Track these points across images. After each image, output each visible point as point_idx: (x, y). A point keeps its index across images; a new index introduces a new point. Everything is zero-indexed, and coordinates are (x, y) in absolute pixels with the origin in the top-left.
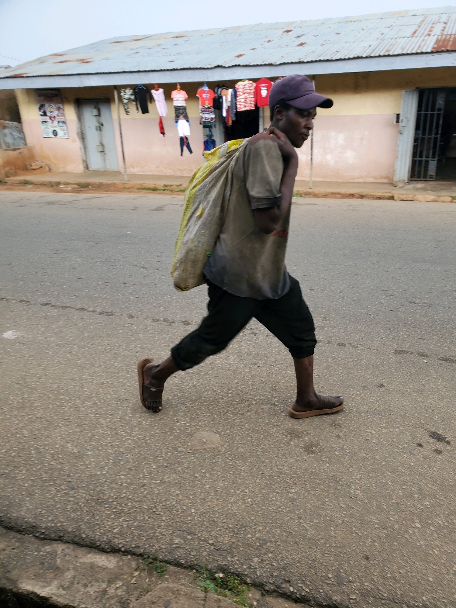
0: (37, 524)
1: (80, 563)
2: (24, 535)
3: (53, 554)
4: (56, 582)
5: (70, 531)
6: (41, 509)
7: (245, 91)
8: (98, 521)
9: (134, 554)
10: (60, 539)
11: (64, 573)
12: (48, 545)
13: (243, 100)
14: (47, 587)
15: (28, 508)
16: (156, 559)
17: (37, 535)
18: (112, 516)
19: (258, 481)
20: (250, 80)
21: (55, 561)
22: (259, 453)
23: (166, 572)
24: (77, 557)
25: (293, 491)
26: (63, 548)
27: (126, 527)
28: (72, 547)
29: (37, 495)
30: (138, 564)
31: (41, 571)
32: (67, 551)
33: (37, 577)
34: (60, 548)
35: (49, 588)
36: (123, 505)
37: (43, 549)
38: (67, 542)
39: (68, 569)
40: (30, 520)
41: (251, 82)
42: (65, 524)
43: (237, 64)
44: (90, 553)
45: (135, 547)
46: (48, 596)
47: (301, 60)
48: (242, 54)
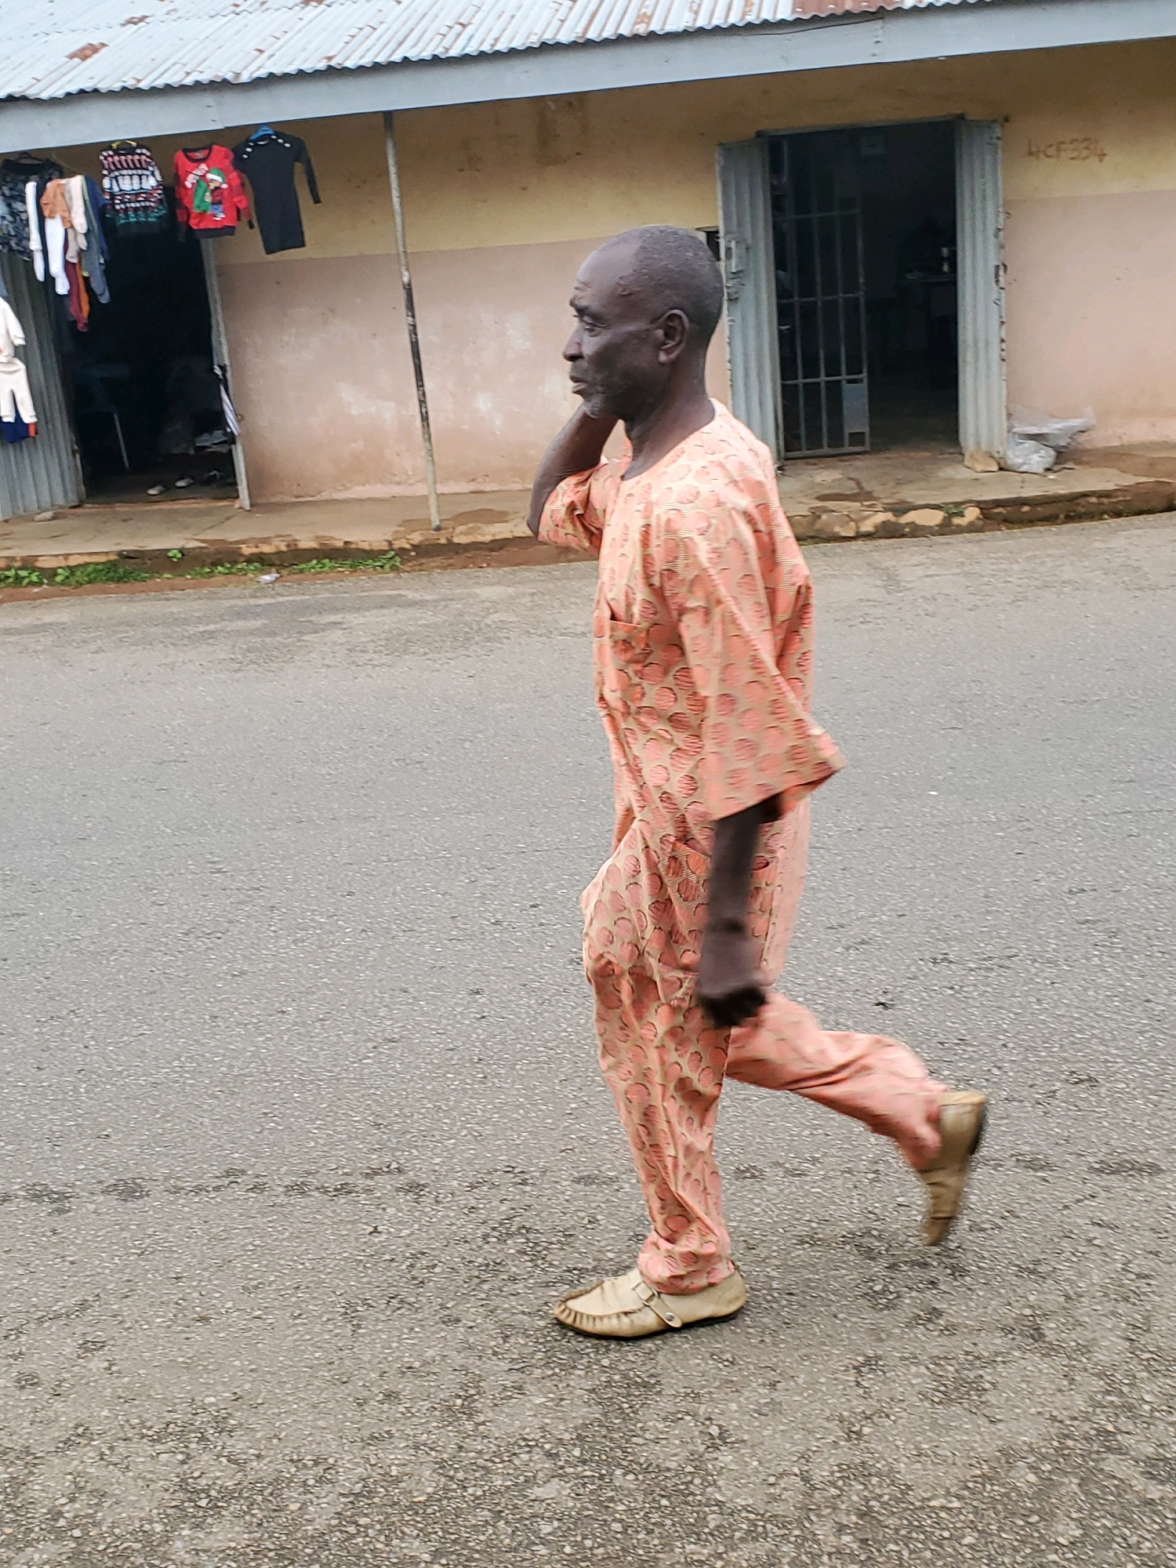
47: (333, 63)
48: (95, 42)
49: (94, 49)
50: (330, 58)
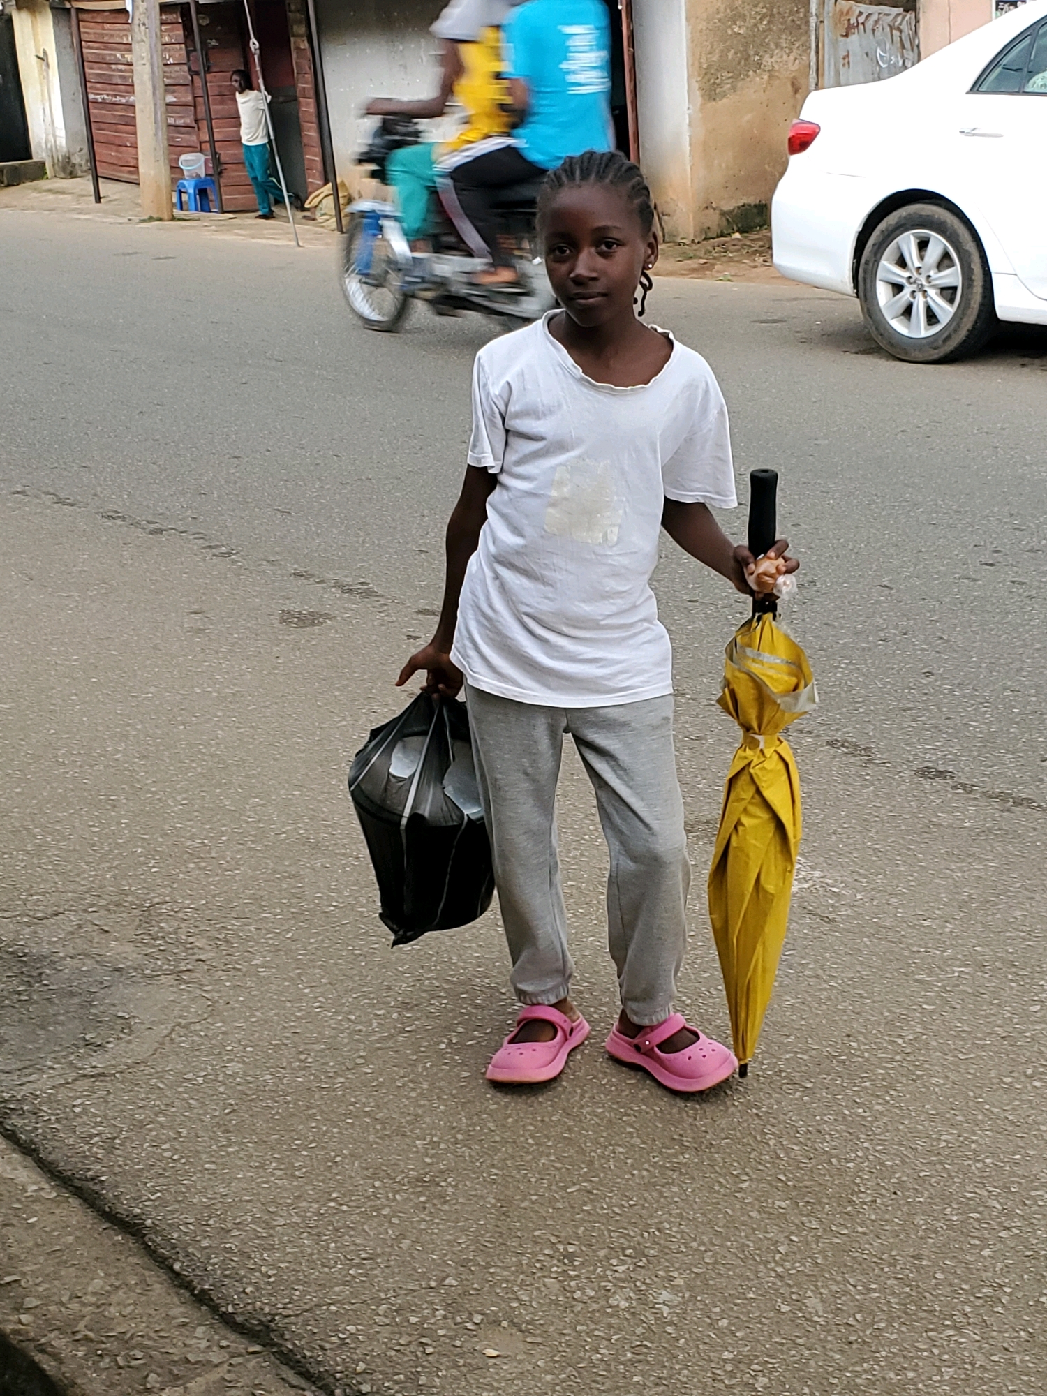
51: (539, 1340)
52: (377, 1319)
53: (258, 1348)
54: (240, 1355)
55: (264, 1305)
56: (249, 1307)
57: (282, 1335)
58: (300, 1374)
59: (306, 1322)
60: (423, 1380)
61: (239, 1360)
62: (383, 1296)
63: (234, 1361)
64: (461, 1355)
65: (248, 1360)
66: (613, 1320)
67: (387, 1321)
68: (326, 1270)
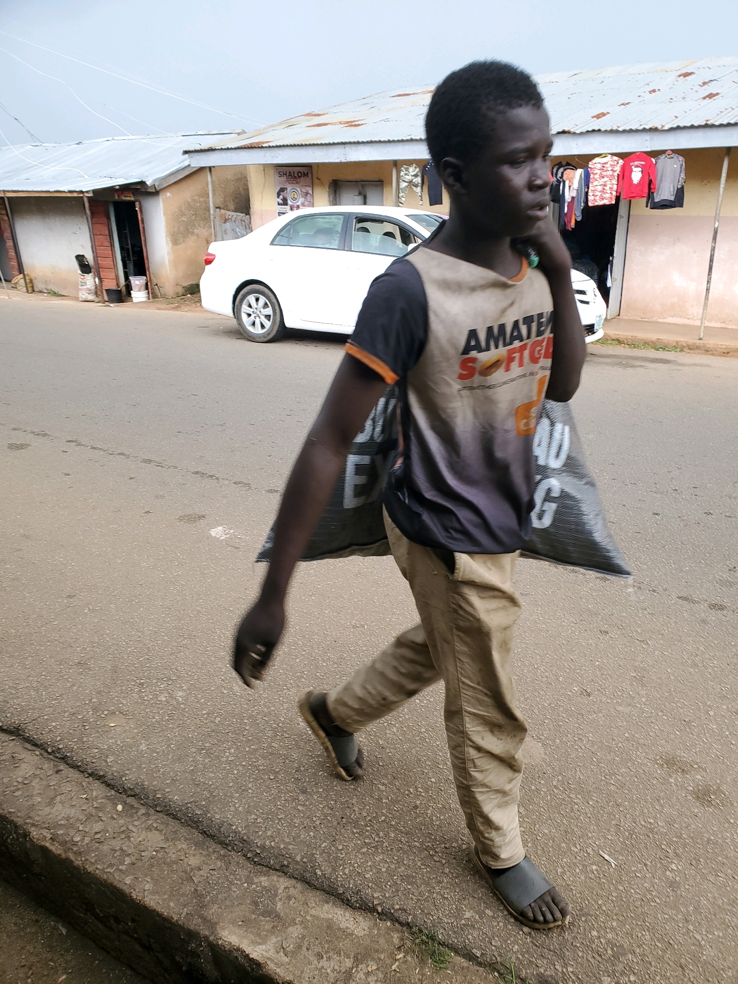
0: (248, 838)
1: (311, 916)
2: (230, 851)
3: (272, 893)
4: (274, 940)
5: (299, 860)
6: (257, 815)
7: (605, 173)
8: (342, 854)
9: (395, 920)
10: (282, 870)
11: (287, 928)
12: (265, 875)
13: (600, 188)
14: (260, 944)
15: (236, 809)
16: (433, 938)
17: (249, 855)
18: (365, 850)
19: (610, 837)
20: (613, 154)
21: (275, 904)
22: (612, 788)
23: (449, 965)
24: (307, 904)
25: (674, 867)
26: (286, 884)
27: (385, 872)
28: (299, 885)
29: (250, 791)
30: (402, 939)
31: (253, 917)
32: (292, 891)
33: (246, 923)
34: (282, 883)
35: (264, 947)
36: (381, 834)
37: (256, 880)
38: (292, 877)
39: (293, 922)
40: (240, 829)
41: (615, 158)
42: (290, 847)
43: (596, 128)
44: (327, 903)
45: (400, 909)
46: (261, 961)
47: (709, 123)
48: (605, 112)
49: (603, 114)
50: (707, 121)
51: (131, 717)
52: (64, 719)
53: (14, 738)
54: (6, 741)
55: (16, 720)
56: (9, 722)
57: (24, 731)
58: (33, 745)
59: (34, 725)
60: (85, 739)
61: (6, 744)
62: (66, 709)
63: (4, 744)
64: (99, 728)
65: (10, 743)
66: (160, 706)
67: (68, 719)
68: (42, 703)
